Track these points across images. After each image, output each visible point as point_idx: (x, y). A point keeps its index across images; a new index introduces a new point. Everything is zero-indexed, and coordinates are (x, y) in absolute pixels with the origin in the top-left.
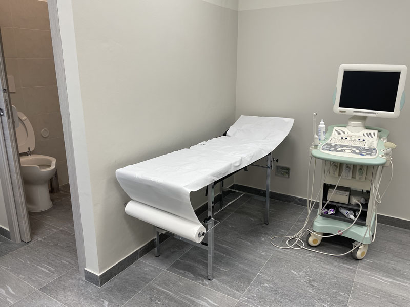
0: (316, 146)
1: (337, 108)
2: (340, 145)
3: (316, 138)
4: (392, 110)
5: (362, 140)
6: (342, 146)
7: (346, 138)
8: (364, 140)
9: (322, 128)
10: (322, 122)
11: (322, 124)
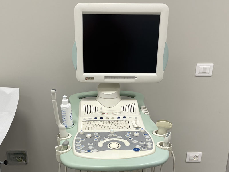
0: (66, 146)
1: (82, 75)
2: (99, 133)
3: (62, 129)
4: (154, 71)
5: (122, 118)
6: (103, 135)
7: (102, 118)
8: (124, 117)
9: (67, 109)
10: (65, 100)
11: (65, 103)
